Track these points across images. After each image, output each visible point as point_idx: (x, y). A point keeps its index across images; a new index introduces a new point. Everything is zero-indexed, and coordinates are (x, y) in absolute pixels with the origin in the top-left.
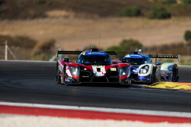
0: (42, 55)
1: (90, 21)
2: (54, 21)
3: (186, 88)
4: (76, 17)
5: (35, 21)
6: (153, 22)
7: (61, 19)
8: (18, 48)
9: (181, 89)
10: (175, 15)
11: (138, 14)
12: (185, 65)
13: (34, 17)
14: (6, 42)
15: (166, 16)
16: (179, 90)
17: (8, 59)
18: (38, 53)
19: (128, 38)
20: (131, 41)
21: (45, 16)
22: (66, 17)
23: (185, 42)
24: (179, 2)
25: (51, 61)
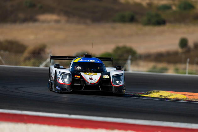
0: (32, 60)
1: (82, 27)
2: (45, 25)
3: (181, 98)
4: (68, 21)
5: (25, 25)
6: (147, 29)
7: (53, 24)
8: (7, 53)
9: (175, 99)
10: (170, 22)
11: (132, 20)
12: (180, 73)
13: (25, 20)
15: (161, 22)
16: (173, 99)
18: (28, 59)
19: (121, 45)
20: (124, 47)
21: (35, 20)
22: (57, 22)
23: (180, 50)
24: (174, 8)
25: (42, 67)
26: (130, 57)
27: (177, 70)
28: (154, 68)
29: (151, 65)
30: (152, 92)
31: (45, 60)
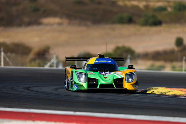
0: (38, 61)
1: (83, 28)
2: (48, 28)
3: (178, 94)
4: (69, 24)
5: (29, 28)
6: (145, 29)
7: (55, 27)
8: (13, 55)
9: (173, 95)
10: (166, 22)
11: (130, 21)
12: (177, 71)
13: (29, 24)
14: (2, 49)
15: (157, 23)
16: (172, 95)
17: (4, 65)
18: (34, 60)
19: (120, 45)
20: (124, 47)
21: (39, 24)
22: (60, 24)
23: (176, 49)
24: (169, 9)
25: (47, 67)
26: (129, 56)
27: (174, 68)
28: (152, 66)
29: (149, 63)
30: (151, 89)
31: (50, 61)
